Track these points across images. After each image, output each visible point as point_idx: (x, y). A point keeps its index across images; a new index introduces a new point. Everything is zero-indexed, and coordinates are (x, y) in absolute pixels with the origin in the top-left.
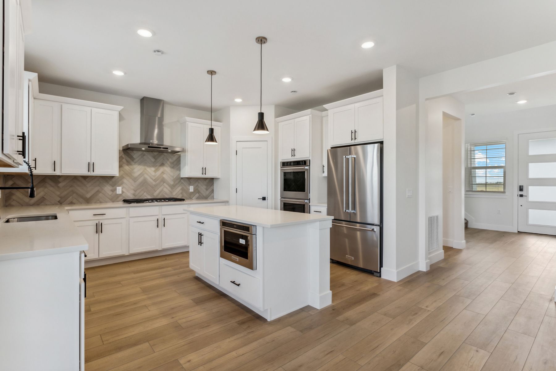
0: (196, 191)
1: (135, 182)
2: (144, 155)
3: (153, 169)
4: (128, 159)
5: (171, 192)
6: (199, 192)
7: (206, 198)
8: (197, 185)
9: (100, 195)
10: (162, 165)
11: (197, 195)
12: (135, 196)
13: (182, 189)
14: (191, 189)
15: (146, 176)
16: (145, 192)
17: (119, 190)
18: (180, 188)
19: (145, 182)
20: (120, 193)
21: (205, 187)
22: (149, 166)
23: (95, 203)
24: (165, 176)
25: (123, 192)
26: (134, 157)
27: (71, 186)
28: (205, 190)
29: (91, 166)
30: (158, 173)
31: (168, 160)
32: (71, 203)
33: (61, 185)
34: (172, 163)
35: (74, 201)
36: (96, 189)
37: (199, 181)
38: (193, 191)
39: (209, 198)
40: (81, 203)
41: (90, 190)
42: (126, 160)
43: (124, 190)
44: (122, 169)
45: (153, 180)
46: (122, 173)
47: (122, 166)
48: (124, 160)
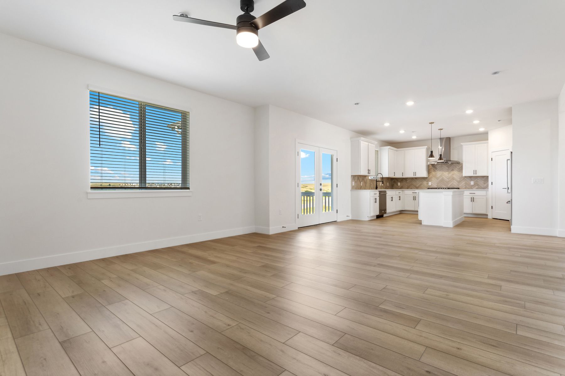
0: (476, 184)
1: (437, 180)
2: (442, 166)
3: (447, 173)
4: (434, 169)
5: (458, 185)
6: (478, 185)
8: (477, 181)
9: (422, 186)
10: (453, 170)
12: (438, 186)
13: (466, 183)
15: (444, 177)
17: (430, 184)
18: (464, 182)
19: (443, 180)
20: (430, 185)
21: (483, 182)
22: (445, 172)
24: (454, 176)
26: (437, 167)
27: (411, 182)
28: (482, 184)
29: (415, 173)
30: (450, 175)
31: (457, 168)
33: (408, 181)
34: (459, 169)
36: (421, 183)
37: (478, 178)
38: (473, 184)
39: (486, 187)
41: (418, 183)
43: (433, 183)
44: (431, 174)
45: (448, 179)
46: (431, 176)
47: (431, 173)
48: (432, 170)
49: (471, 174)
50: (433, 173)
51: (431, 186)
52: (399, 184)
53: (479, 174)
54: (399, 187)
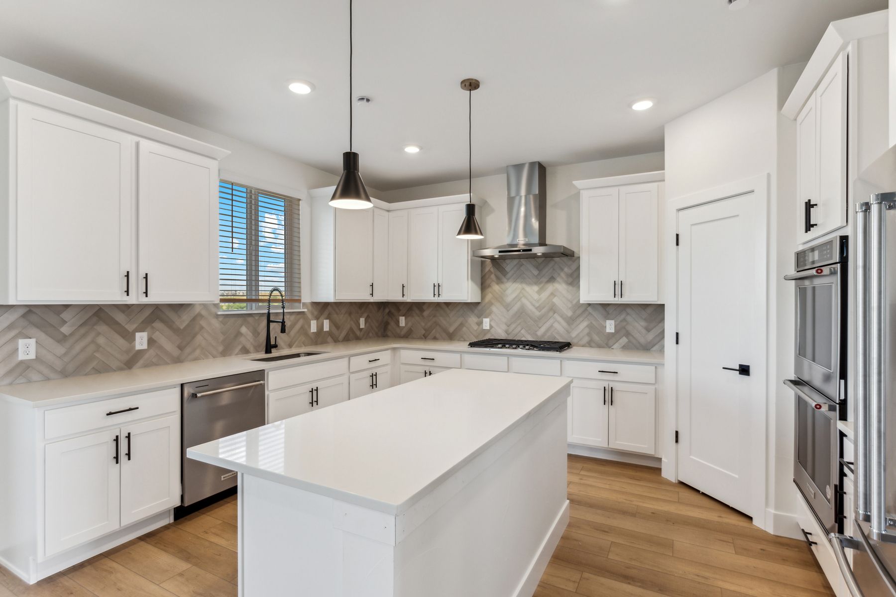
0: (621, 330)
1: (508, 311)
2: (521, 265)
3: (536, 288)
4: (499, 272)
5: (568, 332)
6: (628, 334)
7: (646, 348)
8: (624, 320)
9: (464, 329)
10: (552, 279)
11: (624, 340)
12: (508, 334)
13: (591, 326)
14: (610, 326)
15: (524, 300)
16: (522, 329)
17: (486, 323)
18: (585, 324)
19: (522, 313)
20: (488, 328)
21: (643, 323)
22: (529, 284)
23: (458, 340)
24: (556, 300)
25: (491, 327)
26: (506, 268)
27: (435, 316)
28: (644, 331)
29: (437, 288)
30: (545, 295)
31: (562, 270)
32: (435, 339)
33: (426, 313)
34: (571, 275)
35: (438, 336)
36: (460, 320)
37: (629, 310)
38: (613, 331)
39: (654, 348)
40: (444, 340)
41: (452, 321)
42: (495, 275)
43: (493, 324)
44: (489, 290)
45: (537, 308)
46: (489, 297)
47: (489, 286)
48: (493, 276)
49: (608, 298)
50: (496, 288)
51: (488, 331)
52: (402, 321)
53: (632, 297)
54: (403, 333)
